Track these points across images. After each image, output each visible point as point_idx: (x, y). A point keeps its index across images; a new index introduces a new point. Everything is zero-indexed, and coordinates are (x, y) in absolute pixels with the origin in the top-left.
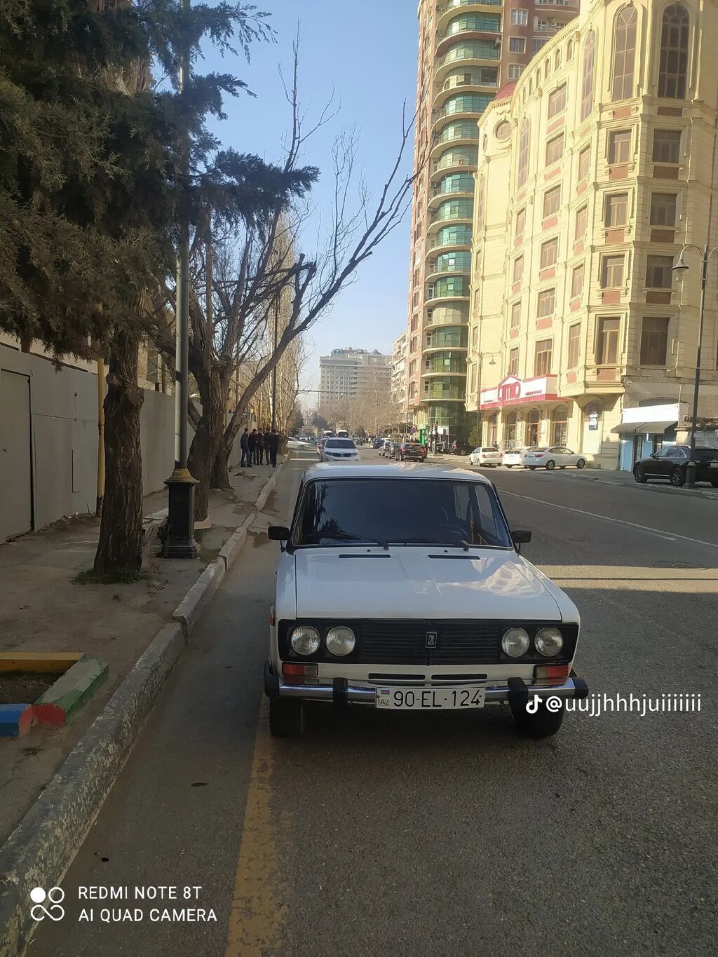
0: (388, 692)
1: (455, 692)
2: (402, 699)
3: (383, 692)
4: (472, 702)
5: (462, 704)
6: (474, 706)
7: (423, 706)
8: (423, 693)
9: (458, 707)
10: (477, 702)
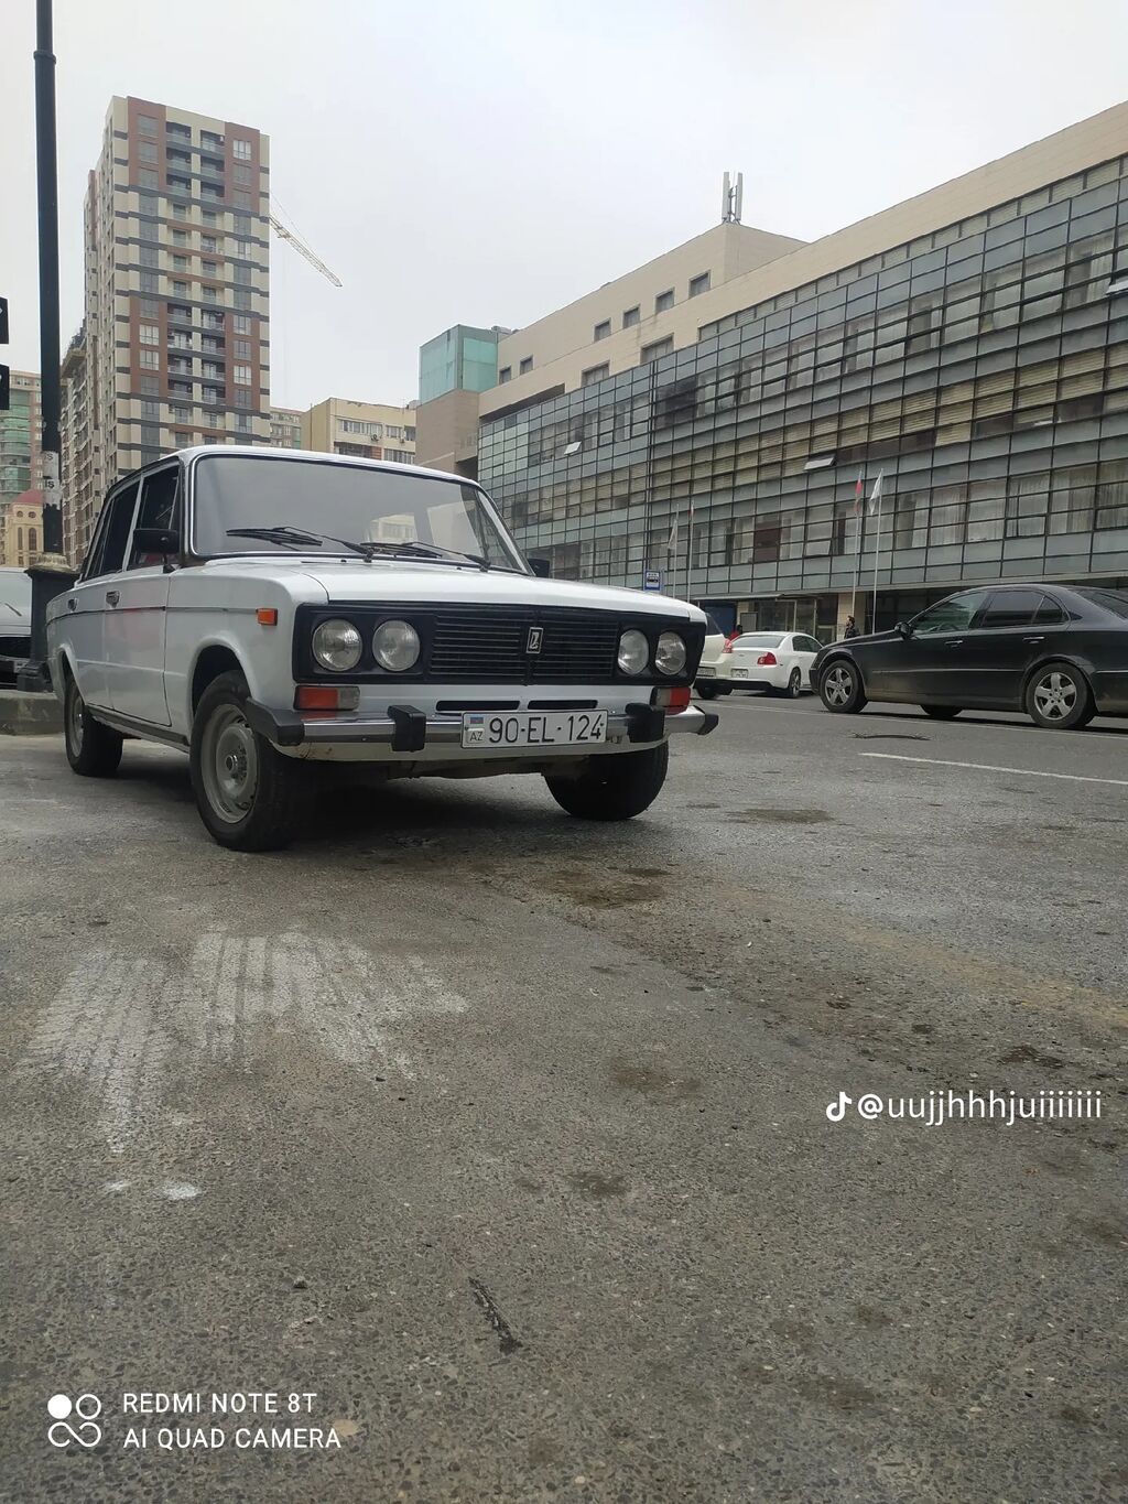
0: (480, 721)
1: (571, 719)
2: (500, 731)
3: (473, 721)
4: (593, 734)
5: (579, 738)
6: (593, 739)
7: (529, 741)
8: (531, 719)
9: (574, 741)
10: (598, 734)
